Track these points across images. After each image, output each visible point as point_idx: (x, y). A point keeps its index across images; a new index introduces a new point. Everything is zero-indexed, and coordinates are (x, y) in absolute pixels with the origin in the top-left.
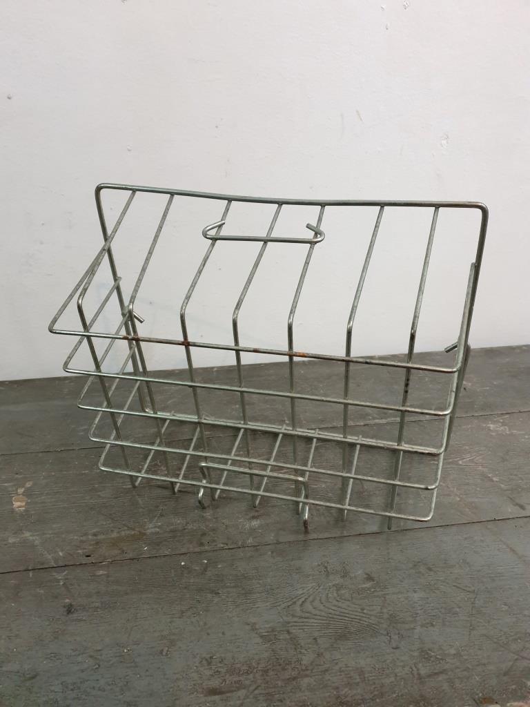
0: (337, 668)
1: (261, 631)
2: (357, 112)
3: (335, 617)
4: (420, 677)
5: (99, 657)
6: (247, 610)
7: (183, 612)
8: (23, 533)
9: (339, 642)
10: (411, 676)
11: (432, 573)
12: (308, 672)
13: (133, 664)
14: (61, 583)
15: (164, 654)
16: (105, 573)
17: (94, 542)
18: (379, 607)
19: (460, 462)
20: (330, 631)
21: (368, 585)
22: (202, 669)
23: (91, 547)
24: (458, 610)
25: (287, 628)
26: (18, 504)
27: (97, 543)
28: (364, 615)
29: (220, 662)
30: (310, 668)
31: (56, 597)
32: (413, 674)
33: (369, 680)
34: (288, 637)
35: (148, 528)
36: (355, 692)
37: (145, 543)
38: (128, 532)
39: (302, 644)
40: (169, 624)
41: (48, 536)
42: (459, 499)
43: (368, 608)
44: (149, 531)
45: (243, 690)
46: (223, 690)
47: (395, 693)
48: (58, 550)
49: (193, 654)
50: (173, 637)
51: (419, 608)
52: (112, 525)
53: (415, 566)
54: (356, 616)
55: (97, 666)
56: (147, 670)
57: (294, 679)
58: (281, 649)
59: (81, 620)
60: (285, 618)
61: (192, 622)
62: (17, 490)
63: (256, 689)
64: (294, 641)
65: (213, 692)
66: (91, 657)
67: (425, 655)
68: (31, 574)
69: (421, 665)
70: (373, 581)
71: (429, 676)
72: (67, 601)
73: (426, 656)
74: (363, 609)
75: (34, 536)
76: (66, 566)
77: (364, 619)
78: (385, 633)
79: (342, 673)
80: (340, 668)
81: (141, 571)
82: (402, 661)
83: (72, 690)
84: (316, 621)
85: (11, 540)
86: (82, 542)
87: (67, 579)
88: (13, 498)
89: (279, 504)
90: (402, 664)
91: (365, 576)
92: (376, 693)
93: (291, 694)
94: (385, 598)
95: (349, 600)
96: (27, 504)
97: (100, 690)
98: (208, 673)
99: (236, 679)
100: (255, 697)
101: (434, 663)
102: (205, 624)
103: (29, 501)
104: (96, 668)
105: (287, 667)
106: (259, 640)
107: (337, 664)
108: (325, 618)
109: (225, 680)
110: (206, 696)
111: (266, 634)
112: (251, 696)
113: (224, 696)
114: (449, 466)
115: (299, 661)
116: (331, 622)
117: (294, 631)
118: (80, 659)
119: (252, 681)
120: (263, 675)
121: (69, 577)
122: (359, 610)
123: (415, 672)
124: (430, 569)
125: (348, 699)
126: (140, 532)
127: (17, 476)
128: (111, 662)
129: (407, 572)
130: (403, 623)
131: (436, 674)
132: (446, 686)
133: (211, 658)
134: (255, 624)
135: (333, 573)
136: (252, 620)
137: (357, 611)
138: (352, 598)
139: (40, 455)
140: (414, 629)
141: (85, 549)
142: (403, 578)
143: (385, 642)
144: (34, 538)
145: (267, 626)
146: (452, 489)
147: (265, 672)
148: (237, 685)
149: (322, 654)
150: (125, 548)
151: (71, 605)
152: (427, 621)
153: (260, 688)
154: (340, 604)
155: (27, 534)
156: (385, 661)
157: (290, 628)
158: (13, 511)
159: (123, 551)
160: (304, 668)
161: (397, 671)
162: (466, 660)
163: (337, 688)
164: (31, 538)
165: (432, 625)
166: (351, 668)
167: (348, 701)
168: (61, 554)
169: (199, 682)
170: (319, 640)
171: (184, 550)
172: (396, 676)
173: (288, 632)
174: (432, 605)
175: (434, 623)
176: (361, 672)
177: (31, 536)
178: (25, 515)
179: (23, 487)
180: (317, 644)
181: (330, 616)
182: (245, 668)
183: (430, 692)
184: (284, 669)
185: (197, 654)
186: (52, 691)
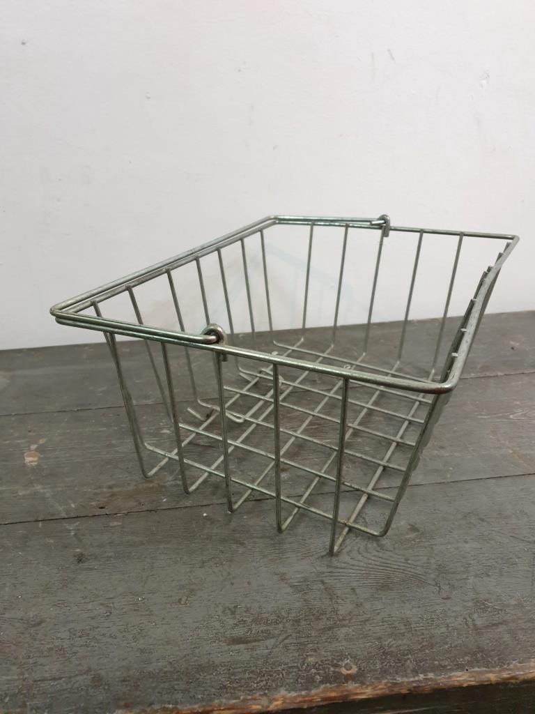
0: (379, 617)
1: (291, 581)
2: (389, 50)
3: (376, 567)
4: (476, 628)
5: (111, 605)
6: (276, 560)
7: (204, 562)
8: (34, 486)
9: (380, 592)
10: (465, 627)
11: (484, 524)
12: (345, 623)
13: (148, 613)
14: (72, 534)
15: (182, 603)
16: (120, 524)
17: (108, 495)
18: (426, 558)
19: (511, 417)
20: (370, 581)
21: (412, 535)
22: (225, 618)
23: (105, 500)
24: (517, 560)
25: (320, 579)
26: (31, 459)
27: (113, 495)
28: (409, 566)
29: (245, 612)
30: (348, 618)
31: (66, 547)
32: (467, 625)
33: (416, 630)
34: (323, 587)
35: (168, 481)
36: (400, 642)
37: (164, 495)
38: (145, 485)
39: (339, 595)
40: (189, 574)
41: (60, 489)
42: (511, 452)
43: (413, 558)
44: (169, 483)
45: (272, 640)
46: (249, 639)
47: (447, 644)
48: (70, 502)
49: (216, 604)
50: (192, 587)
51: (472, 558)
52: (129, 478)
53: (466, 516)
54: (400, 566)
55: (108, 614)
56: (163, 619)
57: (330, 629)
58: (315, 599)
59: (91, 569)
60: (318, 568)
61: (214, 572)
62: (29, 446)
63: (286, 639)
64: (329, 591)
65: (237, 641)
66: (102, 604)
67: (481, 605)
68: (40, 524)
69: (476, 615)
70: (418, 531)
71: (487, 627)
72: (78, 550)
73: (483, 607)
74: (407, 560)
75: (44, 488)
76: (78, 517)
77: (409, 569)
78: (434, 583)
79: (385, 623)
80: (383, 619)
81: (159, 522)
82: (454, 611)
83: (80, 637)
84: (354, 571)
85: (20, 493)
86: (96, 494)
87: (78, 530)
88: (26, 454)
89: (310, 457)
90: (453, 614)
91: (409, 527)
92: (424, 644)
93: (326, 643)
94: (432, 548)
95: (391, 551)
96: (39, 458)
97: (111, 637)
98: (231, 622)
99: (264, 628)
100: (286, 647)
101: (492, 614)
102: (229, 574)
103: (42, 456)
104: (108, 616)
105: (322, 617)
106: (289, 590)
107: (379, 614)
108: (363, 569)
109: (250, 630)
110: (228, 645)
111: (296, 584)
112: (281, 646)
113: (250, 645)
114: (499, 420)
115: (335, 611)
116: (372, 573)
117: (329, 581)
118: (90, 607)
119: (282, 631)
120: (293, 625)
121: (80, 528)
122: (403, 560)
123: (470, 624)
124: (482, 520)
125: (392, 649)
126: (158, 484)
127: (30, 433)
128: (124, 610)
129: (456, 523)
130: (454, 573)
131: (494, 625)
132: (507, 638)
133: (236, 607)
134: (285, 573)
135: (371, 524)
136: (282, 570)
137: (401, 562)
138: (394, 548)
139: (55, 414)
140: (467, 579)
141: (98, 501)
142: (452, 529)
143: (433, 593)
144: (45, 491)
145: (298, 576)
146: (503, 442)
147: (298, 621)
148: (264, 634)
149: (361, 604)
150: (142, 501)
151: (82, 555)
152: (482, 571)
153: (290, 637)
154: (381, 555)
155: (38, 487)
156: (435, 611)
157: (324, 579)
158: (24, 465)
159: (140, 504)
160: (341, 618)
161: (448, 621)
162: (530, 611)
163: (379, 638)
164: (42, 491)
165: (488, 575)
166: (393, 619)
167: (392, 652)
168: (73, 506)
169: (222, 631)
170: (358, 591)
171: (205, 503)
172: (448, 626)
173: (323, 582)
174: (487, 555)
175: (490, 574)
176: (407, 623)
177: (42, 488)
178: (37, 470)
179: (36, 443)
180: (356, 594)
181: (370, 566)
182: (274, 617)
183: (488, 644)
184: (318, 619)
185: (220, 603)
186: (57, 638)
